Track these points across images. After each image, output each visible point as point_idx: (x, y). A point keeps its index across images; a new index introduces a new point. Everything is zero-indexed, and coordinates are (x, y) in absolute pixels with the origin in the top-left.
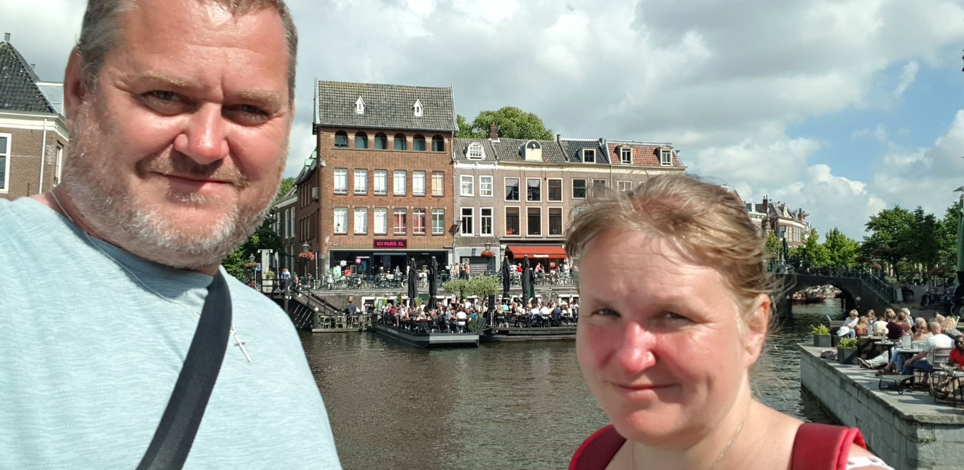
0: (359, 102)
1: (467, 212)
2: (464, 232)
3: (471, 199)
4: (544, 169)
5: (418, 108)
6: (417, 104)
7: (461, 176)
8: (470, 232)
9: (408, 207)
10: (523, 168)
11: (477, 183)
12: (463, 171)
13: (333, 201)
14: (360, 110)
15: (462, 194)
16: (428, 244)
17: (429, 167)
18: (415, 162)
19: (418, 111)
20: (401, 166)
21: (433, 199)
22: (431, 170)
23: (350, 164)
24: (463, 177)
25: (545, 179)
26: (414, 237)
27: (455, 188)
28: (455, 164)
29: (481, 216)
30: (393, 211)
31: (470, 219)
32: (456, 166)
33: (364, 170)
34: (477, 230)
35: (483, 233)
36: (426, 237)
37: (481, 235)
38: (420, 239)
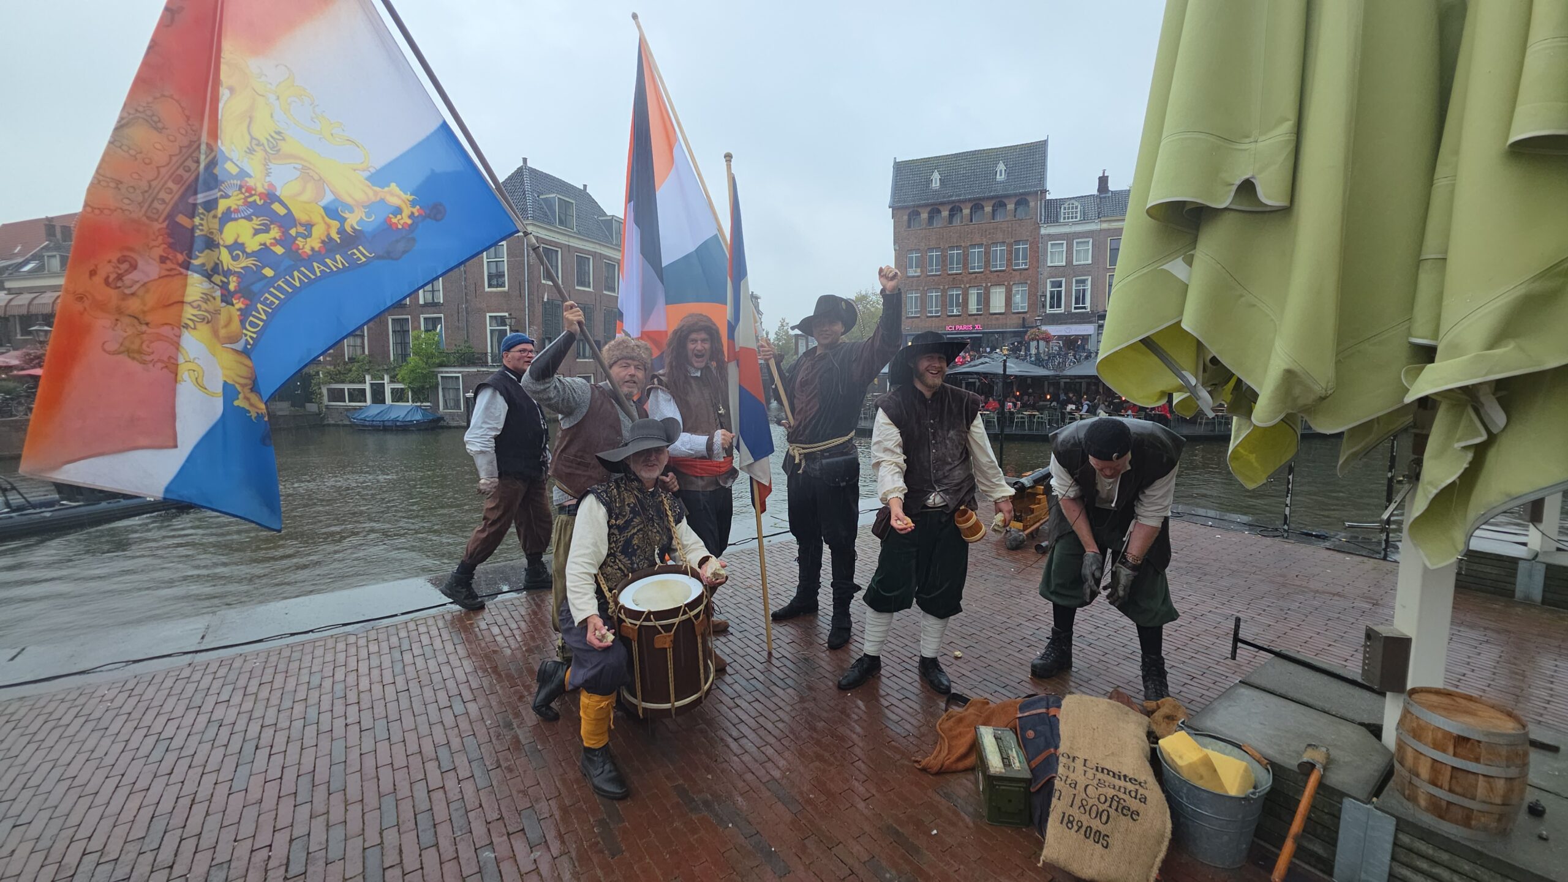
0: (936, 176)
1: (1054, 285)
2: (1052, 307)
3: (1061, 269)
5: (1001, 171)
6: (1001, 167)
8: (1059, 306)
12: (1052, 237)
14: (936, 184)
15: (1049, 264)
17: (1011, 236)
18: (994, 233)
19: (1001, 175)
20: (978, 240)
21: (1016, 272)
22: (1014, 240)
23: (923, 244)
24: (1051, 244)
26: (990, 317)
27: (1041, 258)
28: (1042, 229)
29: (1074, 288)
30: (967, 289)
31: (1059, 293)
32: (1043, 231)
33: (937, 249)
34: (1068, 305)
35: (1075, 308)
36: (1004, 316)
37: (1073, 311)
38: (997, 319)
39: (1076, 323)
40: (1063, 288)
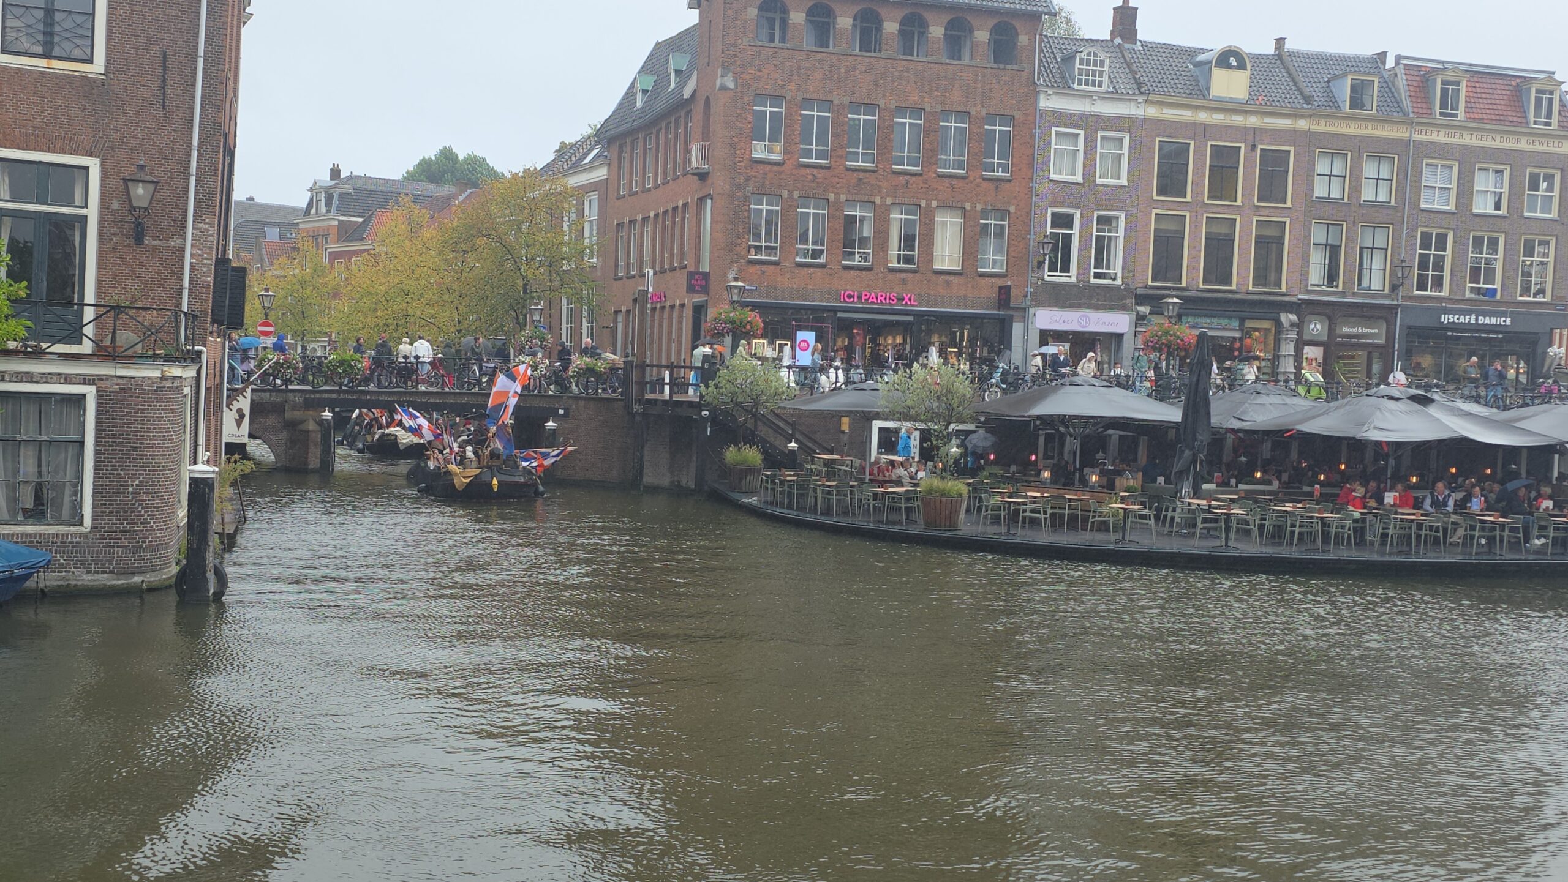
1: (1062, 221)
2: (1053, 269)
3: (1075, 189)
4: (1253, 121)
7: (1054, 129)
8: (1066, 268)
9: (923, 204)
10: (1203, 116)
11: (1090, 149)
12: (1060, 118)
13: (748, 179)
15: (1053, 176)
16: (965, 297)
17: (979, 102)
18: (945, 89)
20: (912, 98)
21: (985, 184)
22: (984, 112)
23: (793, 86)
24: (1057, 134)
25: (1254, 148)
26: (934, 277)
27: (1039, 160)
28: (1042, 97)
29: (1095, 233)
30: (887, 210)
31: (1068, 238)
32: (1044, 103)
33: (825, 103)
34: (1083, 269)
35: (1097, 276)
36: (962, 280)
37: (1093, 281)
38: (948, 283)
39: (1097, 307)
40: (1076, 230)
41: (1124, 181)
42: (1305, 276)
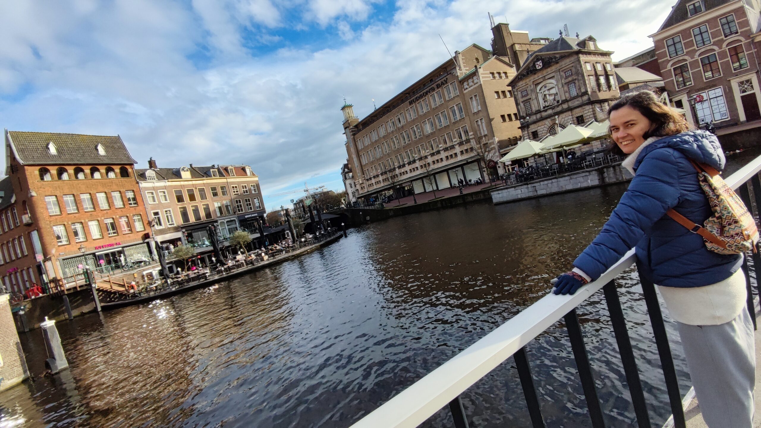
0: (52, 146)
1: (156, 214)
2: (158, 226)
3: (157, 205)
4: (194, 183)
5: (101, 149)
7: (146, 192)
9: (114, 217)
11: (157, 195)
12: (147, 189)
13: (50, 222)
14: (54, 152)
15: (149, 203)
16: (135, 238)
17: (122, 188)
18: (111, 186)
19: (102, 152)
20: (101, 190)
21: (131, 209)
22: (125, 190)
23: (58, 192)
25: (196, 188)
26: (124, 236)
27: (144, 200)
29: (166, 215)
31: (159, 218)
32: (141, 186)
34: (165, 224)
36: (133, 235)
37: (169, 227)
39: (172, 233)
40: (160, 215)
41: (169, 201)
42: (216, 214)
